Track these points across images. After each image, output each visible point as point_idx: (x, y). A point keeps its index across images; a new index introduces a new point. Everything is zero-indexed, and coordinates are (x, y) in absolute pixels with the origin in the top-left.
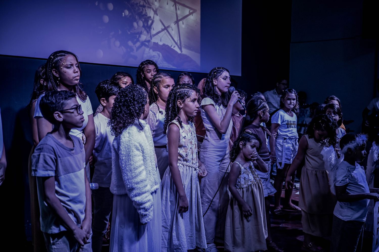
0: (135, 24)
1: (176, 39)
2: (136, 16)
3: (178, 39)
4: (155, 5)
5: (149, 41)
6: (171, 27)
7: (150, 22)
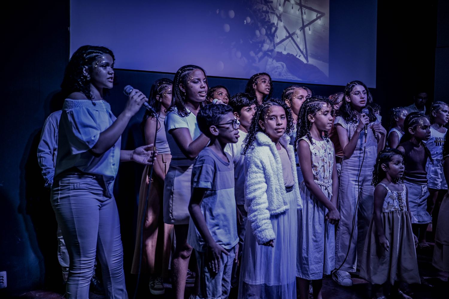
0: (258, 32)
1: (302, 47)
2: (259, 24)
3: (304, 47)
4: (279, 10)
5: (272, 51)
6: (297, 34)
7: (274, 29)
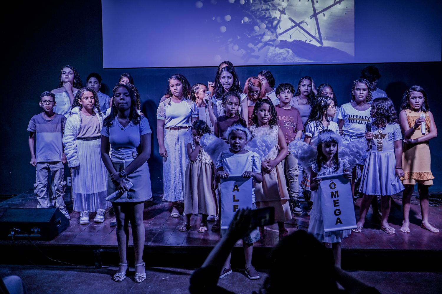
1: (313, 33)
2: (258, 20)
4: (282, 6)
5: (274, 40)
6: (306, 22)
7: (275, 22)
